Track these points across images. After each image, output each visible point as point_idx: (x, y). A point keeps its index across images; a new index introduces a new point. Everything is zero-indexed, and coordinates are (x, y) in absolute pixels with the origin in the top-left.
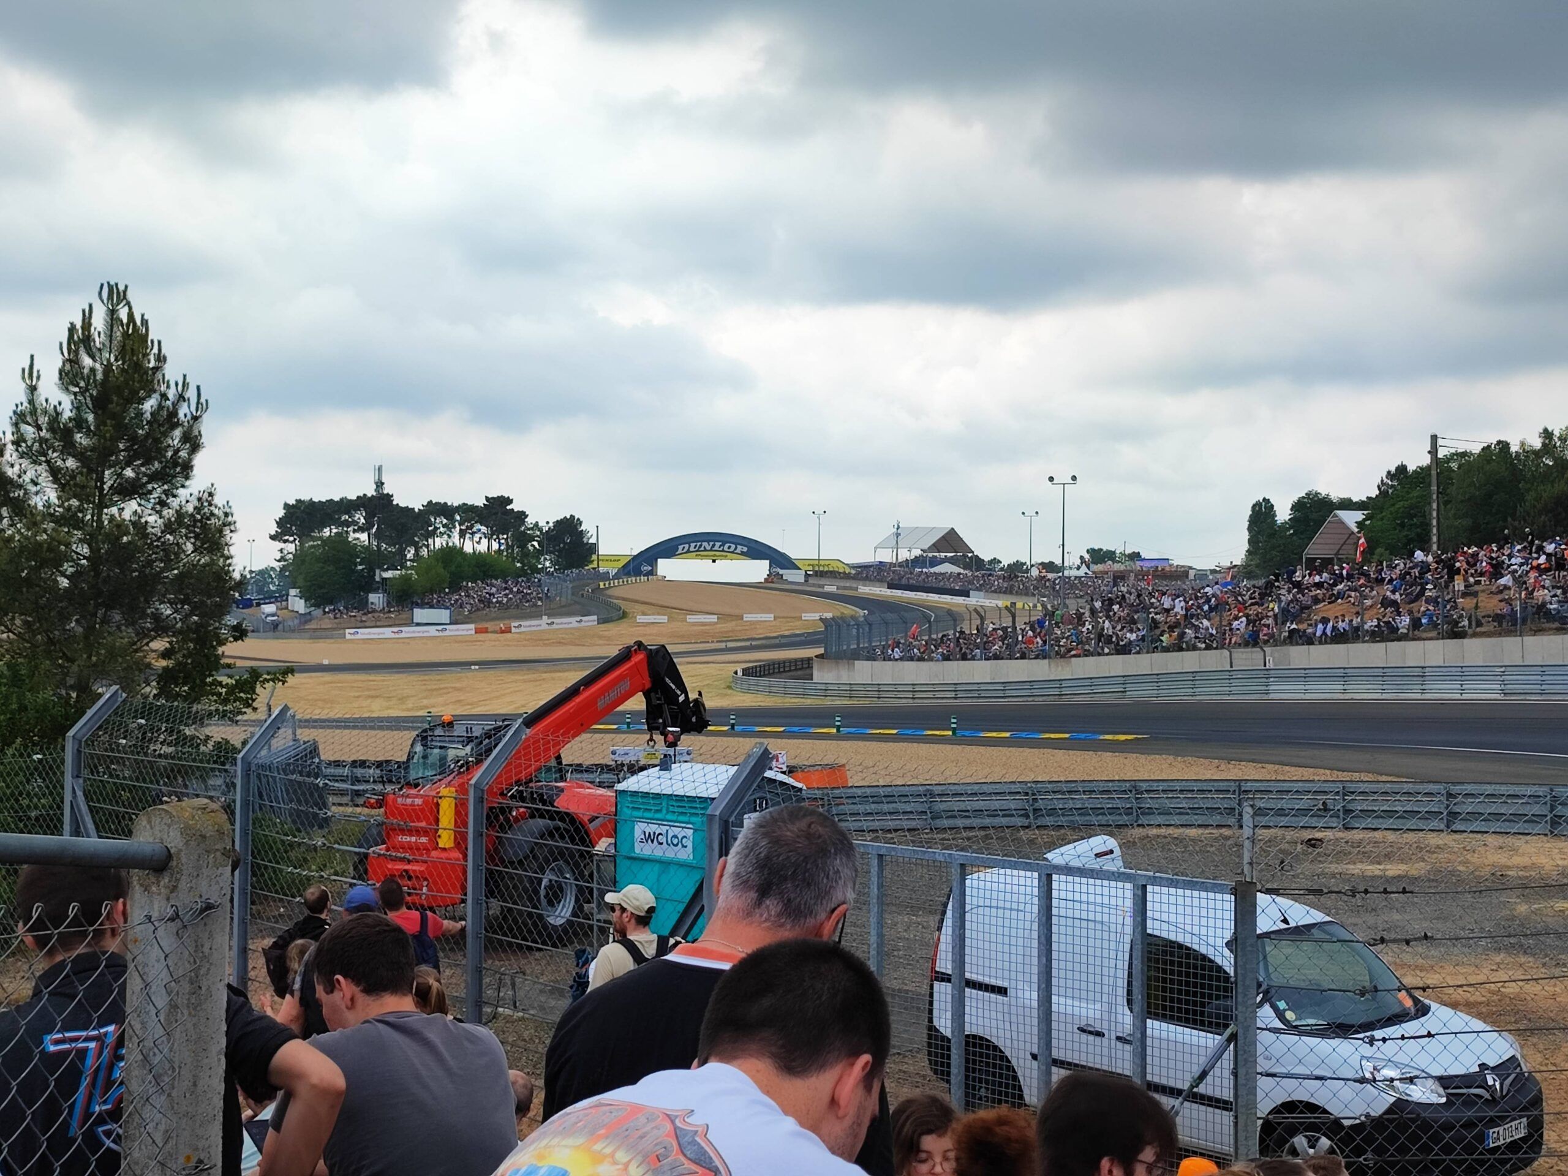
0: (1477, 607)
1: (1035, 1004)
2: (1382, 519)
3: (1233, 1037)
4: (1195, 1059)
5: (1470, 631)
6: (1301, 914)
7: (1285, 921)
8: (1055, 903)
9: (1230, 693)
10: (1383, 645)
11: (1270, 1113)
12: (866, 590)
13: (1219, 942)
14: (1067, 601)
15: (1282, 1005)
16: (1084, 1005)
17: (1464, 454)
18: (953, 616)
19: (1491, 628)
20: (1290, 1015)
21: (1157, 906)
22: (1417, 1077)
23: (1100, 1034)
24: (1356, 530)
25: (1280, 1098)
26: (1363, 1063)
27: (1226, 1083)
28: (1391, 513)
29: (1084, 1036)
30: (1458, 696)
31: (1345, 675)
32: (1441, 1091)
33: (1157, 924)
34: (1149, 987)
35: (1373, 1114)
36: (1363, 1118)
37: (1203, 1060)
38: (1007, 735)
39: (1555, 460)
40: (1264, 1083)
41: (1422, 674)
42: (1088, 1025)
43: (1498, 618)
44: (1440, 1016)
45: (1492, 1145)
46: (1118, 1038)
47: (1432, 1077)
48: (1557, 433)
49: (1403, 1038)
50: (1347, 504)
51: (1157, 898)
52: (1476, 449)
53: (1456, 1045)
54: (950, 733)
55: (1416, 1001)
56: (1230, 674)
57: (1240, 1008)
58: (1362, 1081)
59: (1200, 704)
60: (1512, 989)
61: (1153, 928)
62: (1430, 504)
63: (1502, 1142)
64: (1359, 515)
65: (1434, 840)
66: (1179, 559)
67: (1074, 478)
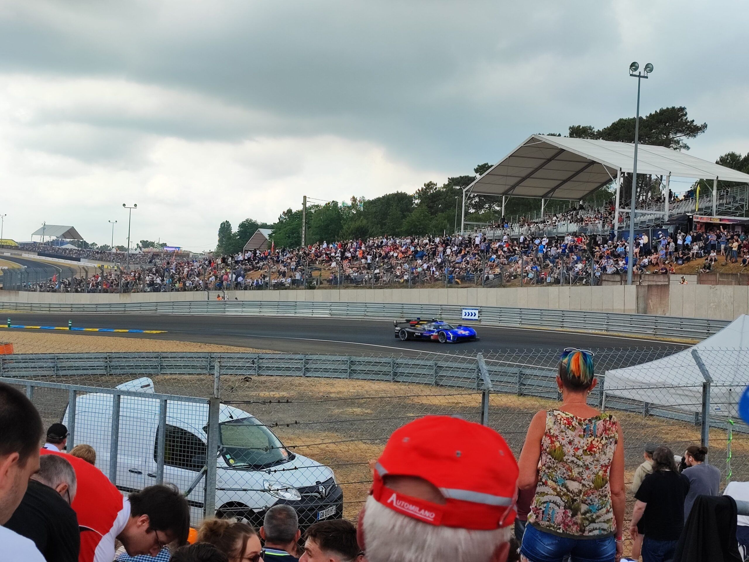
0: (320, 276)
1: (109, 459)
2: (280, 233)
3: (205, 472)
4: (186, 483)
5: (317, 286)
6: (239, 413)
7: (231, 417)
8: (121, 409)
9: (207, 312)
10: (278, 291)
11: (220, 508)
12: (26, 256)
13: (201, 427)
14: (130, 266)
15: (228, 457)
16: (126, 458)
17: (317, 206)
18: (71, 271)
19: (327, 286)
20: (231, 461)
21: (172, 410)
22: (289, 488)
23: (140, 473)
24: (268, 238)
25: (226, 500)
26: (264, 483)
27: (201, 494)
28: (284, 231)
29: (132, 474)
30: (311, 315)
31: (260, 305)
32: (299, 494)
33: (171, 419)
34: (166, 449)
35: (268, 506)
36: (264, 508)
37: (190, 483)
38: (97, 330)
39: (357, 211)
40: (219, 493)
41: (295, 305)
42: (134, 469)
43: (330, 281)
44: (300, 460)
46: (150, 475)
47: (295, 488)
48: (358, 199)
49: (284, 470)
50: (265, 226)
51: (172, 406)
52: (323, 204)
53: (307, 472)
54: (68, 328)
55: (289, 454)
56: (208, 302)
57: (209, 458)
58: (264, 491)
59: (193, 316)
60: (332, 447)
61: (170, 421)
62: (302, 228)
63: (325, 517)
64: (270, 231)
65: (297, 381)
66: (185, 248)
67: (136, 205)
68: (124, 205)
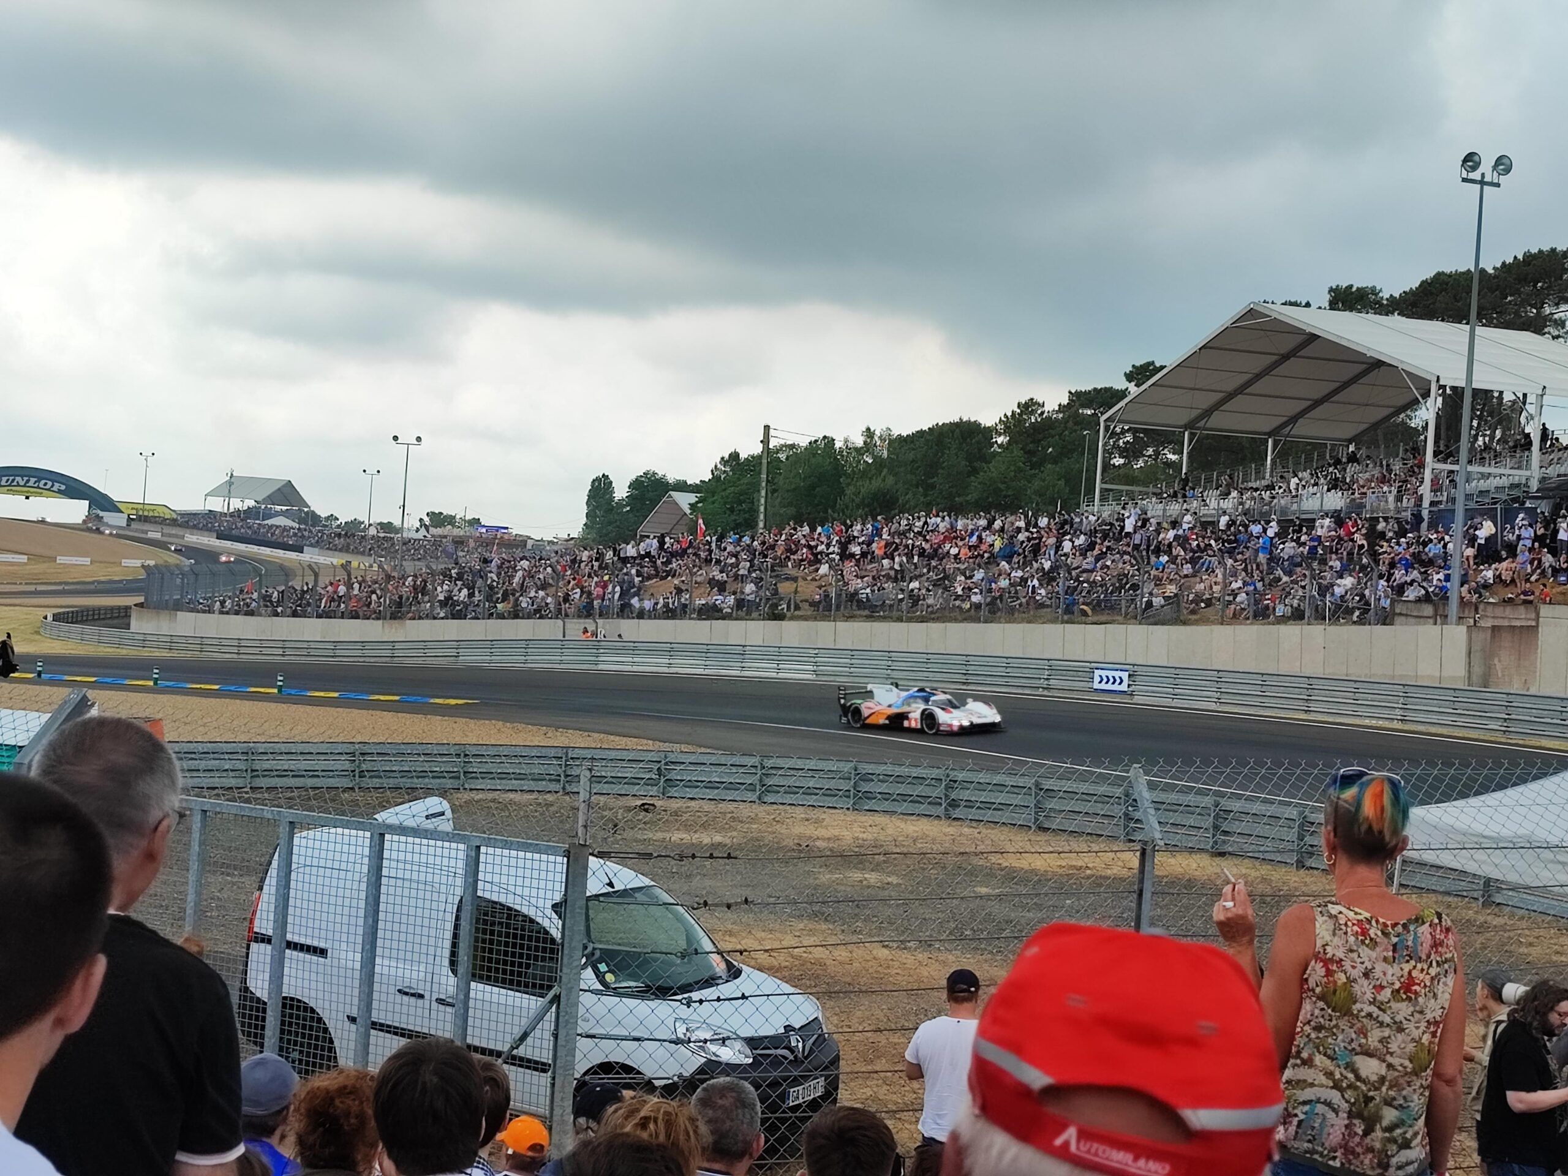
0: (796, 592)
1: (358, 966)
2: (713, 503)
3: (557, 999)
4: (516, 1020)
5: (789, 614)
6: (626, 878)
7: (611, 884)
8: (385, 863)
9: (561, 662)
10: (709, 622)
11: (585, 1074)
12: (194, 539)
13: (549, 904)
14: (404, 563)
15: (603, 967)
16: (393, 964)
17: (792, 446)
18: (286, 572)
19: (809, 613)
20: (610, 977)
21: (489, 868)
22: (729, 1038)
23: (421, 996)
24: (688, 512)
25: (598, 1059)
26: (677, 1025)
27: (545, 1044)
28: (722, 497)
29: (406, 998)
30: (774, 675)
31: (671, 650)
32: (748, 1052)
33: (488, 886)
34: (476, 948)
35: (686, 1074)
36: (676, 1078)
37: (525, 1022)
38: (336, 695)
39: (875, 458)
40: (583, 1044)
41: (742, 652)
42: (410, 988)
43: (814, 604)
44: (751, 980)
45: (791, 1104)
46: (440, 1001)
47: (742, 1038)
48: (878, 433)
49: (718, 999)
50: (682, 487)
51: (490, 859)
52: (804, 442)
53: (767, 1006)
54: (275, 691)
55: (729, 965)
56: (563, 643)
57: (565, 970)
58: (677, 1042)
59: (531, 671)
60: (819, 953)
61: (485, 891)
62: (759, 491)
63: (801, 1101)
64: (692, 498)
65: (745, 810)
66: (517, 529)
67: (419, 439)
68: (395, 438)
